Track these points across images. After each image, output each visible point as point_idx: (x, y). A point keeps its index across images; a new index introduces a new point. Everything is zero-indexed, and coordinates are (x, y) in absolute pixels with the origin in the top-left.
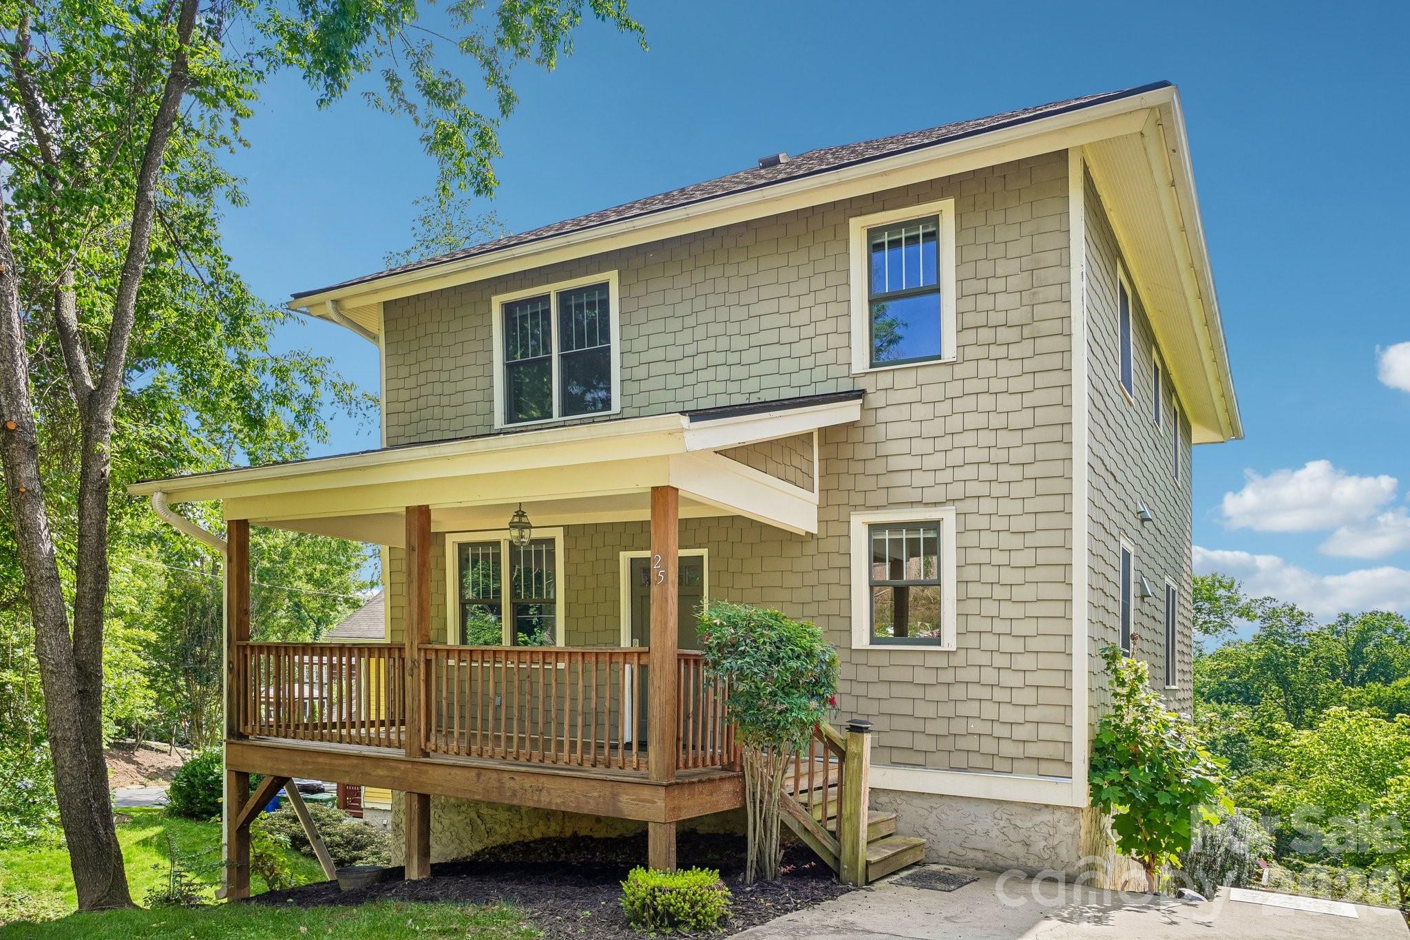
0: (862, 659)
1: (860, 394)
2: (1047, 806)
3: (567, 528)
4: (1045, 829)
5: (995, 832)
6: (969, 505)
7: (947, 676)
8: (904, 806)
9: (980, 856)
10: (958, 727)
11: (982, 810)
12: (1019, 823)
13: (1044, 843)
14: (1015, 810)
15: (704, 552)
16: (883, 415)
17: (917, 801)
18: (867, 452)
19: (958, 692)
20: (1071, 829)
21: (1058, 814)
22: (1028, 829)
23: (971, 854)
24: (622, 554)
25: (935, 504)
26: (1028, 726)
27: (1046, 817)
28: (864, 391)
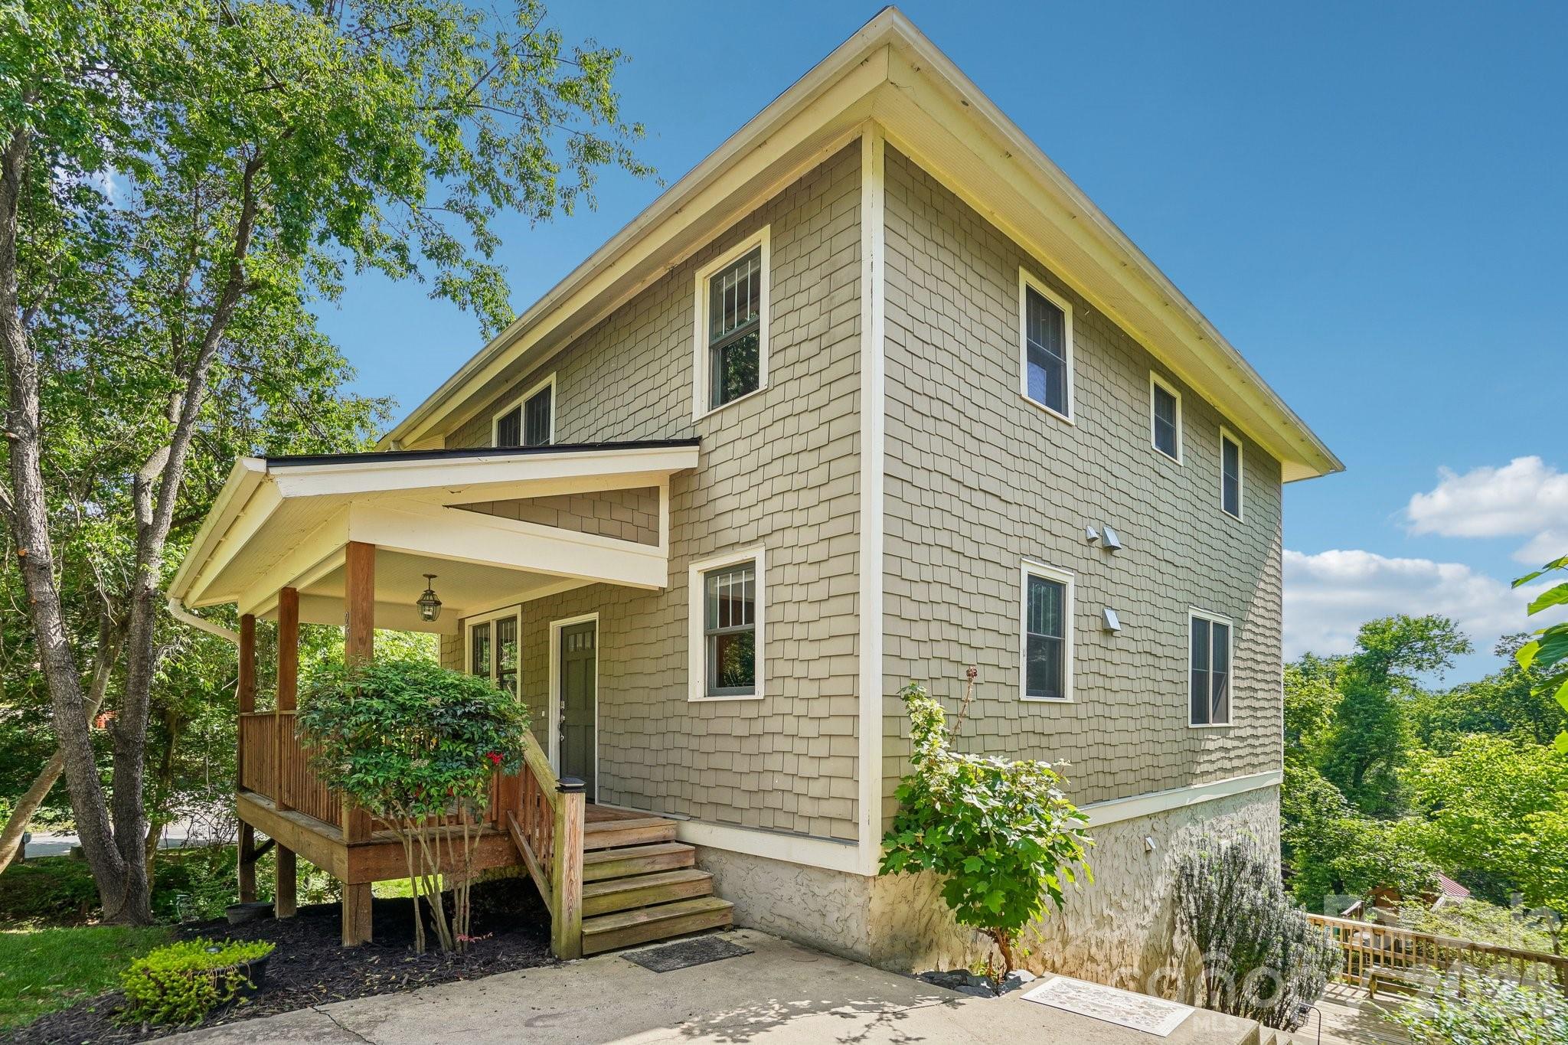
0: (694, 712)
1: (695, 441)
2: (840, 872)
3: (523, 604)
4: (839, 899)
5: (797, 900)
6: (775, 540)
7: (758, 728)
8: (728, 866)
9: (784, 923)
10: (766, 783)
11: (786, 875)
12: (817, 891)
13: (836, 915)
14: (814, 875)
15: (594, 616)
16: (715, 458)
17: (738, 862)
18: (701, 498)
19: (766, 744)
20: (860, 900)
21: (849, 880)
22: (825, 898)
23: (779, 922)
24: (551, 623)
25: (750, 542)
26: (823, 781)
27: (838, 885)
28: (700, 438)
